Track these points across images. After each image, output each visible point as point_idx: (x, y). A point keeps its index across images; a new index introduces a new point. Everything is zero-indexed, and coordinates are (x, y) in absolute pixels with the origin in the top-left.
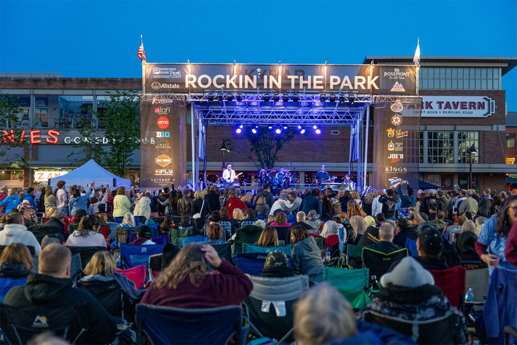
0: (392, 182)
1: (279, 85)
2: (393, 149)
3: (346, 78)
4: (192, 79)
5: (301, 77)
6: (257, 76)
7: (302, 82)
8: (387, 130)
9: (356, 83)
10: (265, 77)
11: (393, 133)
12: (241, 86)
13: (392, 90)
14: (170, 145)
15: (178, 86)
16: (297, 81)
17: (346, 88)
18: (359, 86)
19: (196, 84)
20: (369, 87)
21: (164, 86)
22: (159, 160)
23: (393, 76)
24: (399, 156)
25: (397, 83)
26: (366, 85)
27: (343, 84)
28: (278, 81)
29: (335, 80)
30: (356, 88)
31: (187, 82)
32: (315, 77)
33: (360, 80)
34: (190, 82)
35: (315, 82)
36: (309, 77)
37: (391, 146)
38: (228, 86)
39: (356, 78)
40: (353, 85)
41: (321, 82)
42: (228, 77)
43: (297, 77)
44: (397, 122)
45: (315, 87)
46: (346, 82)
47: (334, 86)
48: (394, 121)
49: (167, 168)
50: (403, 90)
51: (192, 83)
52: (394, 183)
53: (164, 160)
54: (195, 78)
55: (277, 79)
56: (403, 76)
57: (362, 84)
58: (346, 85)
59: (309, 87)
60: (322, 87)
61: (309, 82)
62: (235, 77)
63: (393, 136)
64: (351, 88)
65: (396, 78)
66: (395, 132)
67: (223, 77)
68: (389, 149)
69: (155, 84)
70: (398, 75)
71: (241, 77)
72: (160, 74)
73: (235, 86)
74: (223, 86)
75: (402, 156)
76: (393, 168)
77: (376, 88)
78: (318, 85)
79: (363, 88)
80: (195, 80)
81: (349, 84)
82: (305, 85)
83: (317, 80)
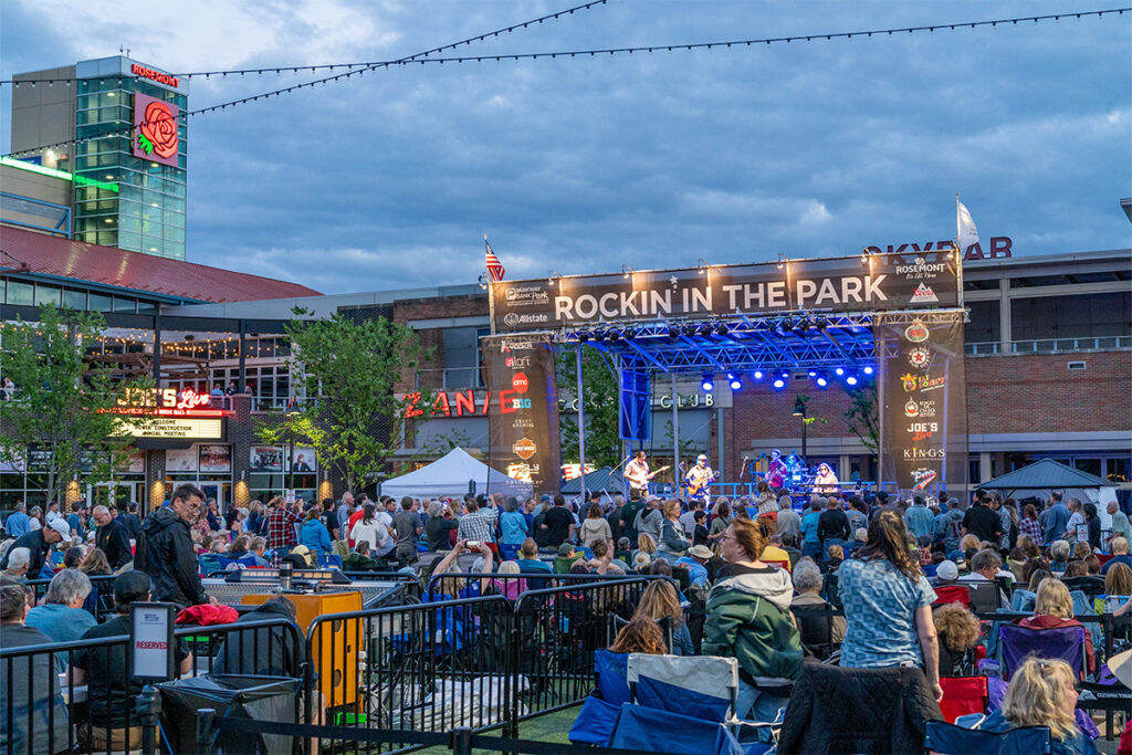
0: (917, 478)
1: (708, 305)
2: (916, 414)
3: (827, 283)
4: (565, 304)
5: (747, 287)
6: (672, 289)
7: (748, 296)
8: (902, 378)
9: (846, 292)
10: (686, 291)
11: (914, 383)
12: (645, 312)
13: (914, 300)
14: (533, 422)
15: (542, 318)
16: (740, 295)
17: (828, 301)
18: (850, 297)
19: (573, 311)
20: (868, 298)
21: (524, 319)
22: (518, 449)
23: (914, 274)
24: (928, 428)
25: (922, 285)
26: (862, 293)
27: (823, 294)
28: (705, 297)
29: (806, 289)
30: (845, 300)
31: (559, 310)
32: (771, 286)
33: (851, 286)
34: (563, 310)
35: (772, 294)
36: (761, 286)
37: (911, 408)
38: (624, 313)
39: (845, 281)
40: (840, 297)
41: (781, 294)
42: (623, 295)
43: (739, 287)
44: (919, 362)
45: (772, 304)
46: (827, 291)
47: (804, 299)
48: (914, 359)
49: (531, 462)
50: (934, 298)
51: (566, 311)
52: (921, 480)
53: (526, 448)
54: (569, 300)
56: (932, 272)
57: (855, 293)
58: (828, 296)
59: (762, 305)
60: (783, 303)
61: (760, 295)
62: (634, 294)
63: (914, 388)
64: (837, 301)
65: (920, 276)
66: (917, 381)
67: (615, 296)
68: (908, 414)
69: (509, 317)
70: (923, 271)
71: (644, 294)
72: (516, 300)
73: (635, 312)
74: (616, 312)
75: (934, 427)
76: (917, 451)
77: (883, 297)
78: (776, 299)
79: (859, 299)
80: (570, 306)
81: (833, 294)
82: (755, 302)
83: (775, 290)
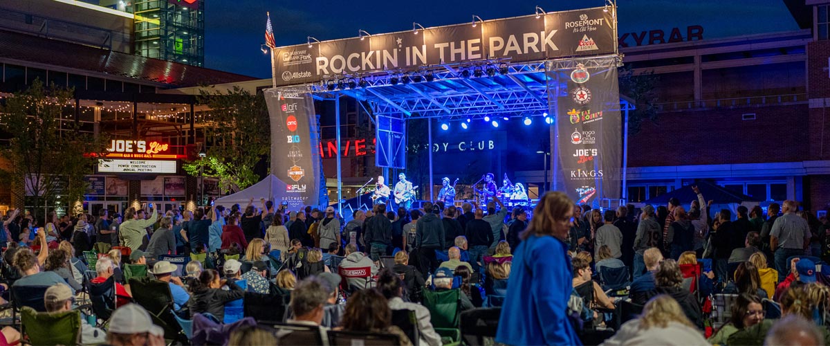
0: (581, 193)
1: (424, 59)
2: (580, 142)
3: (512, 38)
4: (323, 63)
5: (453, 44)
6: (398, 48)
7: (453, 51)
8: (569, 113)
9: (526, 45)
10: (408, 49)
11: (578, 116)
12: (379, 66)
13: (579, 49)
14: (301, 152)
15: (308, 74)
16: (447, 50)
17: (513, 53)
18: (530, 48)
19: (328, 68)
20: (543, 49)
21: (296, 75)
22: (291, 173)
23: (579, 28)
24: (590, 153)
25: (585, 37)
26: (539, 46)
27: (509, 48)
28: (422, 54)
29: (497, 44)
30: (526, 51)
31: (319, 67)
32: (470, 42)
33: (531, 40)
34: (321, 67)
35: (471, 49)
36: (463, 43)
37: (576, 137)
38: (364, 68)
39: (526, 36)
40: (522, 50)
41: (477, 48)
42: (363, 54)
43: (446, 45)
44: (582, 99)
45: (471, 57)
46: (512, 45)
47: (495, 52)
48: (578, 97)
49: (300, 183)
50: (595, 47)
51: (324, 68)
52: (584, 195)
53: (297, 173)
54: (325, 59)
55: (421, 52)
56: (593, 26)
57: (533, 45)
58: (512, 49)
59: (463, 58)
60: (479, 56)
61: (462, 51)
62: (371, 53)
63: (578, 121)
64: (519, 52)
65: (584, 30)
66: (580, 115)
67: (357, 55)
68: (574, 142)
69: (285, 74)
70: (586, 25)
71: (378, 53)
72: (291, 61)
73: (372, 67)
74: (358, 68)
75: (595, 152)
76: (581, 172)
77: (555, 48)
78: (474, 53)
79: (536, 50)
80: (326, 64)
81: (517, 48)
82: (458, 55)
83: (473, 45)
